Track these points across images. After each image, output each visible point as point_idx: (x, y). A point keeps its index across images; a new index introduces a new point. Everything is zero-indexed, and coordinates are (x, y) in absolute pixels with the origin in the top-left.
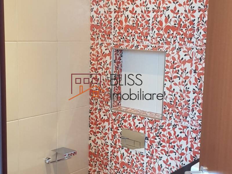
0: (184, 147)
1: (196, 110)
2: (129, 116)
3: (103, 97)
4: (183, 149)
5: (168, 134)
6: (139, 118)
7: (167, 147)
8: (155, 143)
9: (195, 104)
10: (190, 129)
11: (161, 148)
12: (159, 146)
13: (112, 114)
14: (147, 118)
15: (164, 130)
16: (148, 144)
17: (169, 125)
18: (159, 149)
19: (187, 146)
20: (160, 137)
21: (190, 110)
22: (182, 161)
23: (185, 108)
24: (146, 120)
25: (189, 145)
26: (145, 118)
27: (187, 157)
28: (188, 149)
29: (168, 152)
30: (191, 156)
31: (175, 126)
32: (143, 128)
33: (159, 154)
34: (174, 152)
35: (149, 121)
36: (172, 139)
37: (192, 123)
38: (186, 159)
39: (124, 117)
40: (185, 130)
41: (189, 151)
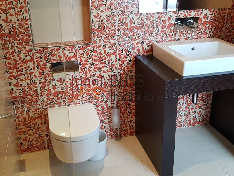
0: (113, 60)
1: (122, 29)
2: (58, 50)
3: (21, 38)
4: (113, 62)
5: (99, 54)
7: (99, 65)
8: (88, 65)
9: (120, 24)
10: (117, 45)
11: (94, 67)
12: (92, 66)
13: (36, 52)
14: (77, 46)
15: (95, 52)
16: (81, 68)
17: (99, 46)
18: (92, 69)
19: (116, 58)
20: (92, 59)
21: (117, 30)
22: (113, 70)
23: (112, 29)
24: (77, 48)
25: (118, 57)
26: (75, 47)
28: (117, 60)
29: (100, 68)
30: (120, 64)
31: (105, 46)
32: (75, 56)
33: (92, 72)
34: (106, 66)
35: (79, 48)
36: (103, 57)
37: (119, 40)
38: (116, 68)
39: (52, 52)
40: (113, 46)
41: (118, 62)
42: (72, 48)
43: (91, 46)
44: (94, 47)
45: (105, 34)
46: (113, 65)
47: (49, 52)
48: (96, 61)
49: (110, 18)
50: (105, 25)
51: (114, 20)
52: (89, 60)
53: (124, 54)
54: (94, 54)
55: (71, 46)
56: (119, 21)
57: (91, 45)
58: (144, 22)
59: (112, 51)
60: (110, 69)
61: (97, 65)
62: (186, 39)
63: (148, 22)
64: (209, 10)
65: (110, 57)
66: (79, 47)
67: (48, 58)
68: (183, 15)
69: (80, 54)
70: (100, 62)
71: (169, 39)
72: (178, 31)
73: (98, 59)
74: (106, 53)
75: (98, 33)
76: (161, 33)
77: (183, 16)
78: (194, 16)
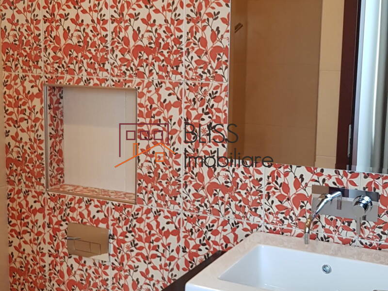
0: (174, 246)
1: (191, 185)
2: (80, 201)
3: (31, 170)
5: (146, 227)
6: (97, 203)
7: (146, 249)
8: (126, 244)
9: (188, 175)
10: (182, 216)
11: (136, 251)
12: (133, 248)
13: (49, 199)
14: (110, 202)
16: (114, 246)
18: (133, 254)
19: (178, 245)
21: (182, 186)
22: (172, 269)
23: (173, 182)
24: (110, 205)
25: (182, 244)
26: (107, 203)
27: (179, 262)
28: (181, 250)
29: (147, 257)
30: (186, 260)
31: (157, 214)
32: (105, 220)
33: (133, 262)
34: (158, 256)
35: (114, 207)
37: (186, 206)
38: (178, 267)
39: (71, 203)
40: (174, 218)
41: (181, 253)
42: (102, 203)
43: (133, 207)
44: (138, 210)
45: (159, 190)
46: (172, 258)
48: (140, 239)
49: (170, 158)
50: (159, 171)
51: (178, 164)
52: (128, 234)
53: (194, 240)
54: (138, 225)
55: (101, 200)
56: (187, 168)
57: (134, 205)
58: (239, 179)
59: (171, 228)
63: (247, 181)
65: (167, 238)
66: (113, 204)
67: (64, 212)
69: (114, 219)
70: (147, 245)
71: (299, 231)
72: (323, 217)
74: (161, 228)
75: (146, 185)
76: (277, 210)
77: (334, 183)
78: (364, 189)
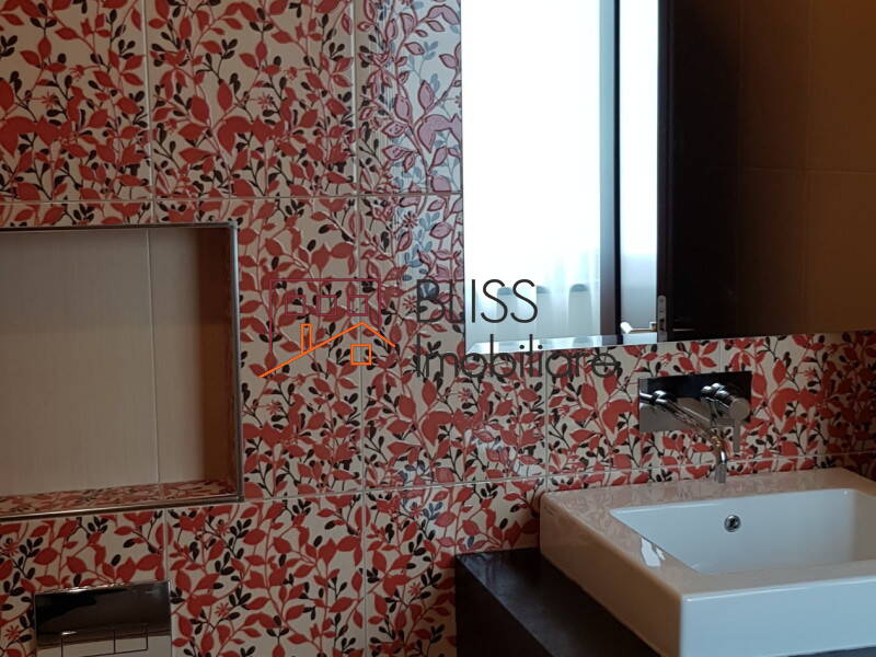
1: (386, 426)
2: (68, 530)
4: (344, 586)
5: (273, 548)
6: (123, 522)
7: (274, 603)
9: (377, 405)
10: (365, 502)
11: (245, 614)
12: (238, 609)
14: (165, 511)
15: (255, 538)
17: (276, 510)
18: (238, 623)
19: (357, 568)
20: (236, 573)
21: (362, 433)
22: (345, 629)
23: (340, 429)
24: (166, 519)
26: (158, 516)
27: (361, 609)
28: (365, 577)
29: (277, 620)
30: (378, 598)
31: (302, 509)
32: (153, 560)
33: (238, 642)
34: (307, 610)
35: (177, 521)
36: (293, 562)
37: (374, 477)
38: (358, 619)
39: (39, 542)
40: (346, 510)
41: (366, 586)
42: (140, 522)
43: (234, 510)
44: (249, 513)
45: (304, 454)
46: (342, 604)
47: (24, 542)
48: (256, 581)
49: (331, 376)
50: (303, 410)
51: (350, 386)
52: (221, 579)
53: (397, 548)
54: (249, 550)
55: (138, 512)
56: (374, 391)
57: (235, 504)
58: (493, 394)
59: (339, 533)
60: (327, 623)
61: (261, 602)
62: (699, 473)
63: (511, 396)
64: (799, 341)
65: (327, 561)
66: (174, 515)
67: (15, 570)
68: (675, 361)
69: (180, 551)
70: (276, 590)
71: (617, 474)
72: (659, 436)
73: (270, 571)
74: (311, 542)
75: (268, 449)
76: (574, 442)
77: (676, 368)
78: (727, 368)
